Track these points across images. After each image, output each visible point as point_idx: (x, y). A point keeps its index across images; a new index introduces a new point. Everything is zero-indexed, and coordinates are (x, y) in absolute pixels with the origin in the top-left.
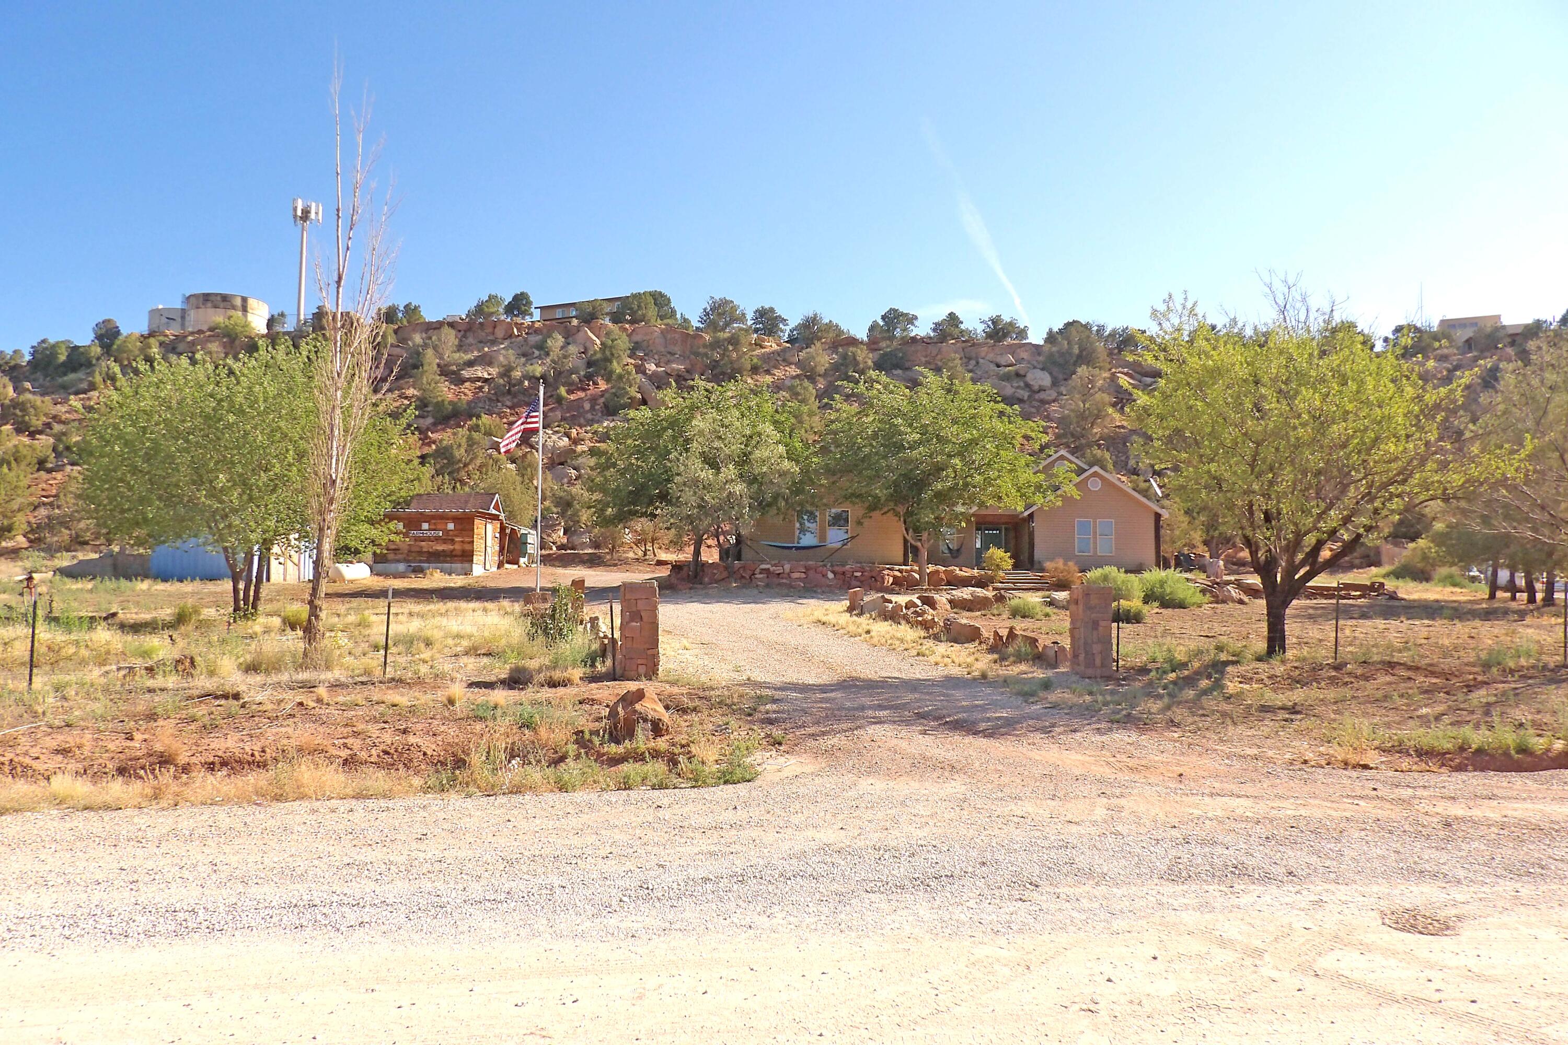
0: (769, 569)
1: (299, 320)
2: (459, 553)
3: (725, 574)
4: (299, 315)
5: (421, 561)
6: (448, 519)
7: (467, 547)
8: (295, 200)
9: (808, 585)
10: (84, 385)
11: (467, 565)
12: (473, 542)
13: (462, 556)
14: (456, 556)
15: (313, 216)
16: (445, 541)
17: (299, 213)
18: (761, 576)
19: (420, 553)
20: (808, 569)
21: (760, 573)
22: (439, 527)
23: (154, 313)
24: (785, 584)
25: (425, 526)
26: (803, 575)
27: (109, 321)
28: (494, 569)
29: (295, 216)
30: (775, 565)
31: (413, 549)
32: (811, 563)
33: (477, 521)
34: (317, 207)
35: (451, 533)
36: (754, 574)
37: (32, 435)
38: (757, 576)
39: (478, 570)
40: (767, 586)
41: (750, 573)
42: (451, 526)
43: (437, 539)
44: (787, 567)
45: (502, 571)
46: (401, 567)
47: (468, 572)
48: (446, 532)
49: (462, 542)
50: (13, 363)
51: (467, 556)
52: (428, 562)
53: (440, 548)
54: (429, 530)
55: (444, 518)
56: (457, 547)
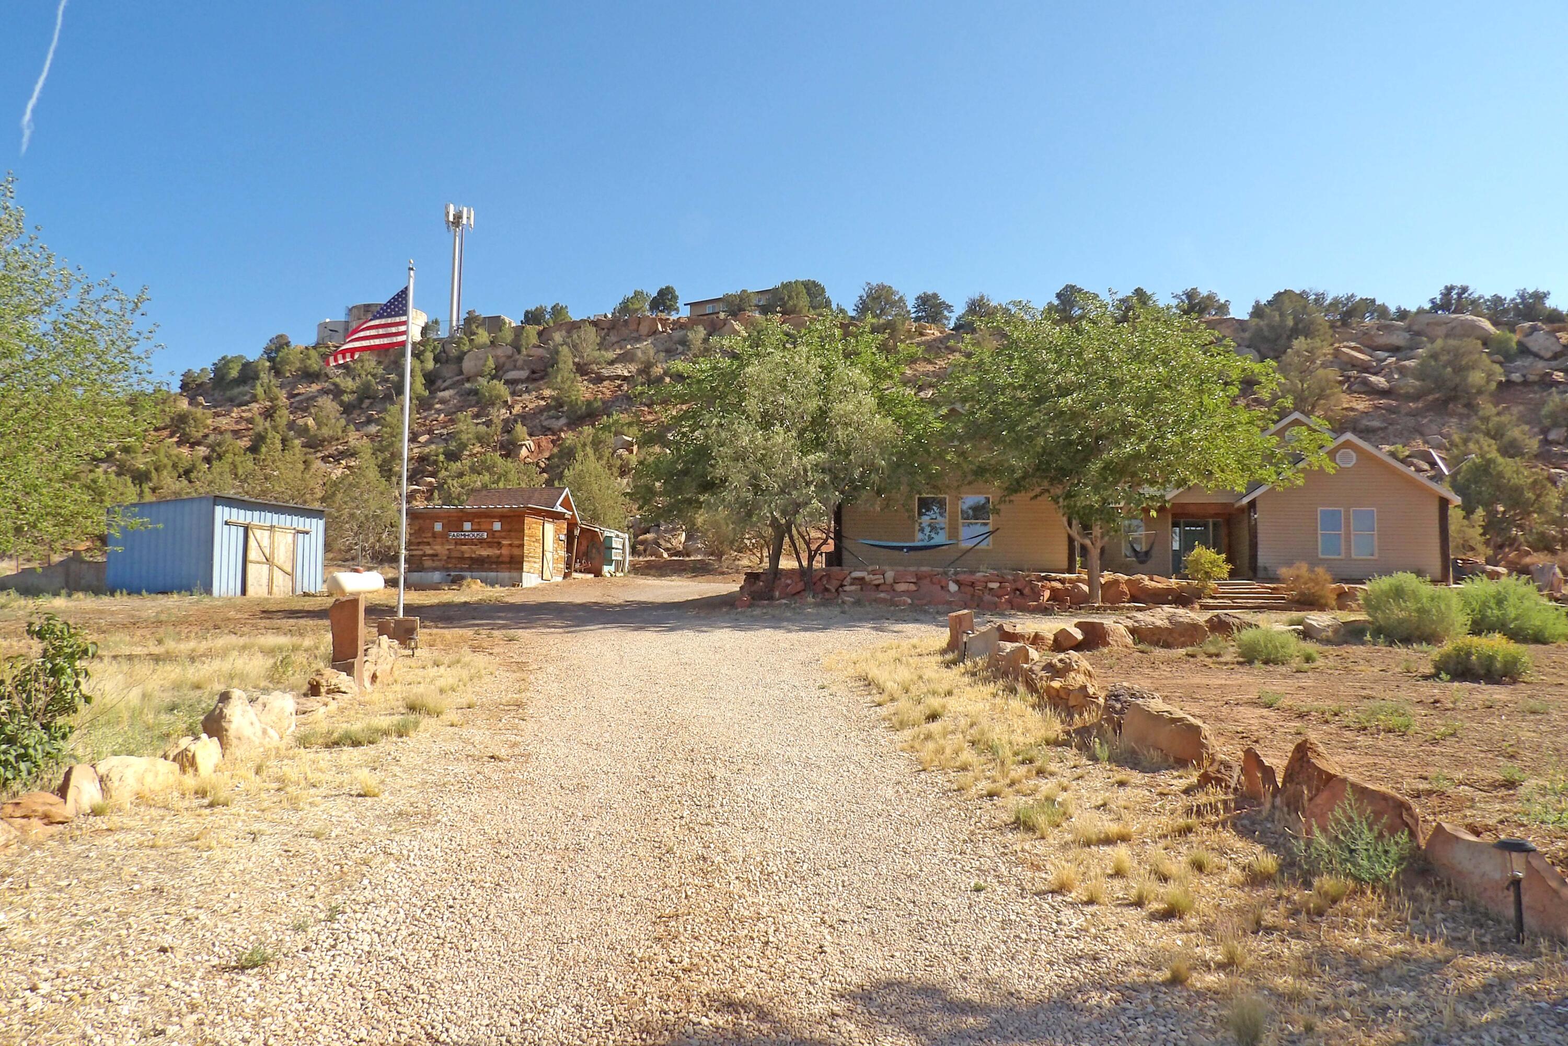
0: (863, 579)
1: (451, 327)
2: (507, 559)
3: (801, 585)
4: (451, 321)
5: (462, 570)
6: (494, 517)
7: (516, 552)
8: (447, 207)
9: (916, 602)
10: (247, 398)
11: (515, 574)
12: (523, 545)
13: (510, 562)
14: (502, 563)
15: (465, 221)
16: (490, 545)
17: (451, 219)
18: (853, 588)
19: (462, 559)
20: (919, 578)
21: (851, 584)
22: (483, 527)
23: (324, 326)
24: (884, 601)
25: (467, 526)
26: (913, 587)
27: (281, 336)
28: (559, 579)
29: (448, 221)
30: (874, 573)
31: (455, 554)
32: (924, 569)
33: (527, 520)
34: (469, 212)
35: (497, 534)
36: (842, 586)
38: (847, 588)
39: (530, 579)
40: (858, 603)
41: (836, 583)
42: (497, 526)
43: (481, 542)
44: (890, 575)
45: (569, 580)
46: (437, 576)
47: (516, 583)
48: (492, 533)
49: (510, 545)
50: (199, 381)
51: (516, 563)
52: (470, 569)
53: (485, 552)
54: (472, 531)
55: (488, 515)
56: (505, 551)
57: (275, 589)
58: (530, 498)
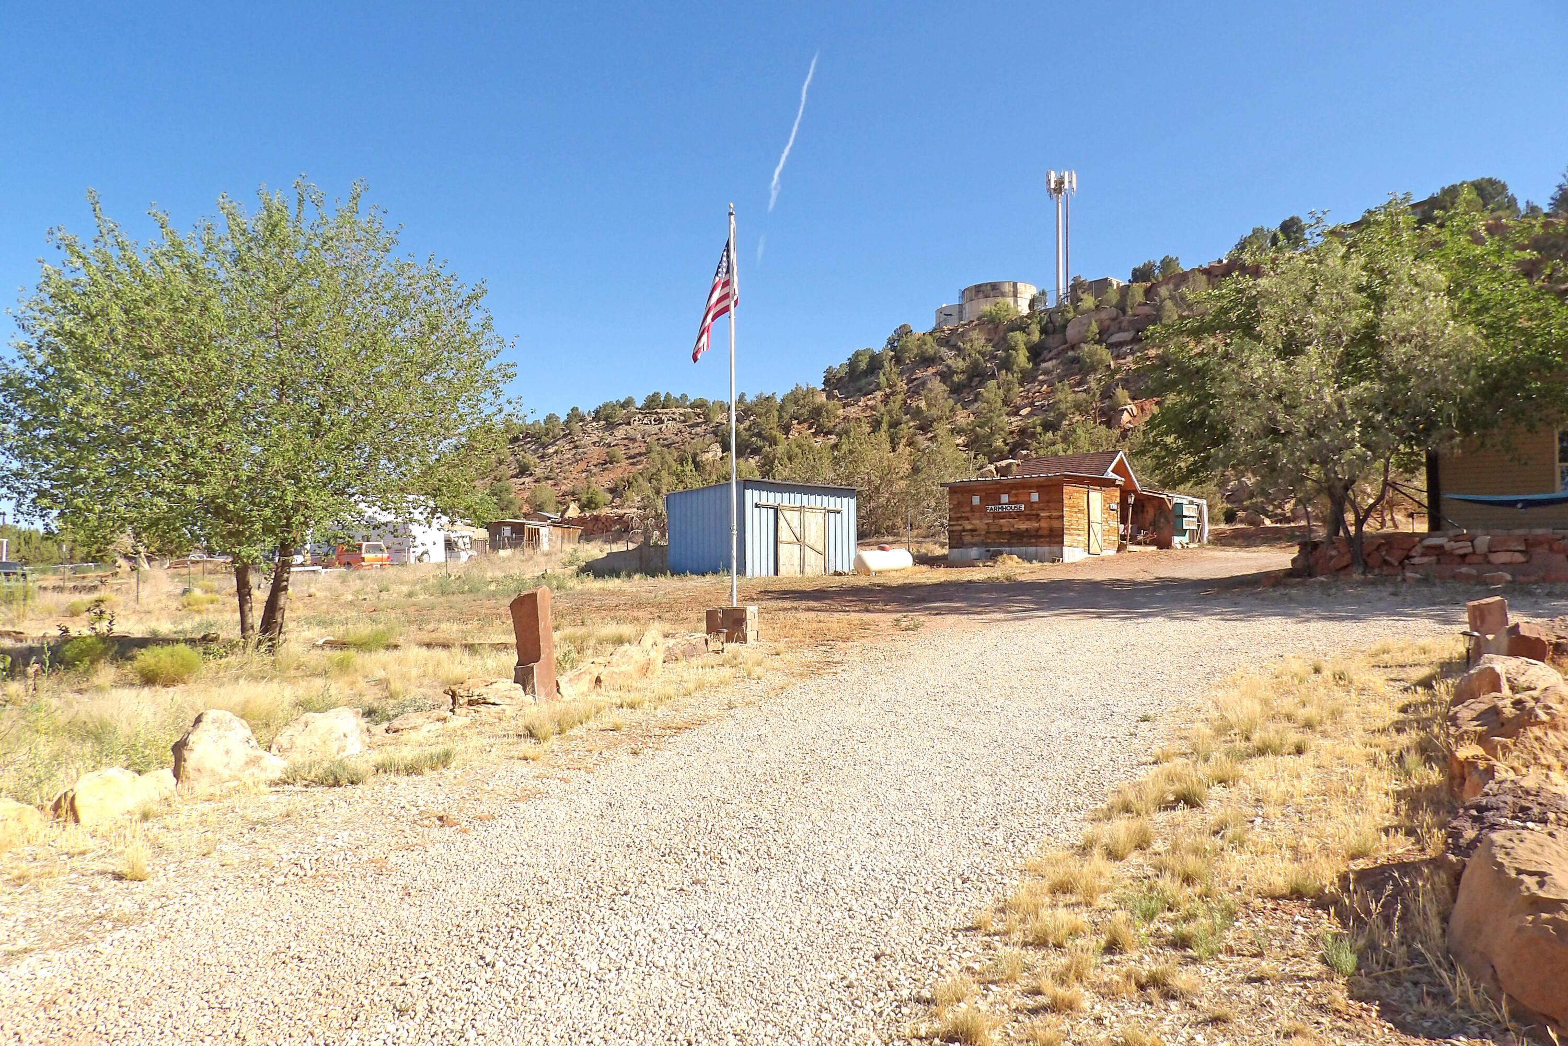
0: (1441, 547)
1: (1058, 296)
2: (1046, 532)
3: (1346, 559)
4: (1058, 290)
5: (1002, 545)
6: (1031, 488)
7: (1056, 524)
8: (1048, 175)
9: (1521, 578)
10: (872, 387)
11: (1056, 549)
12: (1062, 517)
13: (1050, 536)
14: (1041, 536)
15: (1066, 185)
16: (1028, 517)
17: (1053, 186)
18: (1425, 560)
19: (1000, 533)
20: (1529, 545)
21: (1423, 555)
22: (1022, 498)
23: (940, 311)
24: (1468, 577)
25: (1005, 498)
26: (1519, 558)
27: (904, 326)
28: (1112, 552)
29: (1049, 189)
30: (1457, 538)
31: (992, 529)
32: (1539, 531)
33: (1067, 489)
34: (1070, 175)
35: (1036, 506)
36: (1409, 557)
37: (826, 434)
38: (1416, 560)
39: (1073, 553)
40: (1426, 581)
41: (1400, 554)
42: (1035, 497)
43: (1019, 514)
44: (1483, 541)
45: (1124, 554)
46: (974, 552)
47: (1056, 558)
48: (1030, 504)
49: (1049, 517)
50: (838, 376)
51: (1056, 537)
52: (1009, 544)
53: (1023, 526)
54: (1010, 503)
55: (1025, 486)
56: (1044, 524)
57: (807, 569)
58: (1080, 464)
